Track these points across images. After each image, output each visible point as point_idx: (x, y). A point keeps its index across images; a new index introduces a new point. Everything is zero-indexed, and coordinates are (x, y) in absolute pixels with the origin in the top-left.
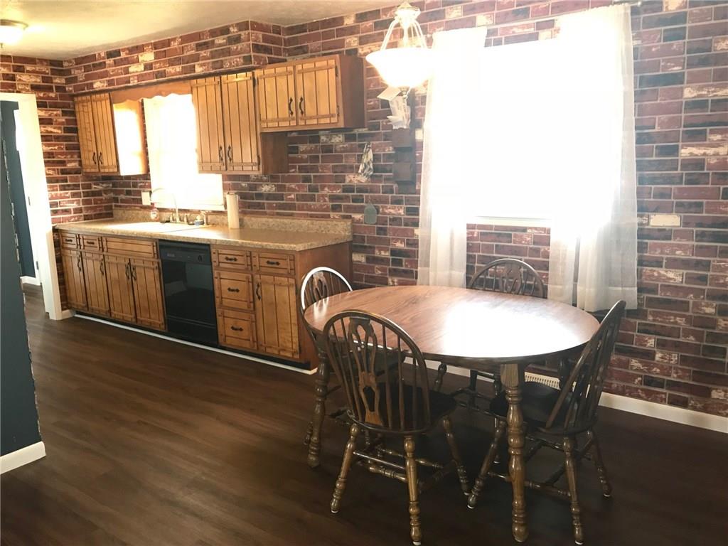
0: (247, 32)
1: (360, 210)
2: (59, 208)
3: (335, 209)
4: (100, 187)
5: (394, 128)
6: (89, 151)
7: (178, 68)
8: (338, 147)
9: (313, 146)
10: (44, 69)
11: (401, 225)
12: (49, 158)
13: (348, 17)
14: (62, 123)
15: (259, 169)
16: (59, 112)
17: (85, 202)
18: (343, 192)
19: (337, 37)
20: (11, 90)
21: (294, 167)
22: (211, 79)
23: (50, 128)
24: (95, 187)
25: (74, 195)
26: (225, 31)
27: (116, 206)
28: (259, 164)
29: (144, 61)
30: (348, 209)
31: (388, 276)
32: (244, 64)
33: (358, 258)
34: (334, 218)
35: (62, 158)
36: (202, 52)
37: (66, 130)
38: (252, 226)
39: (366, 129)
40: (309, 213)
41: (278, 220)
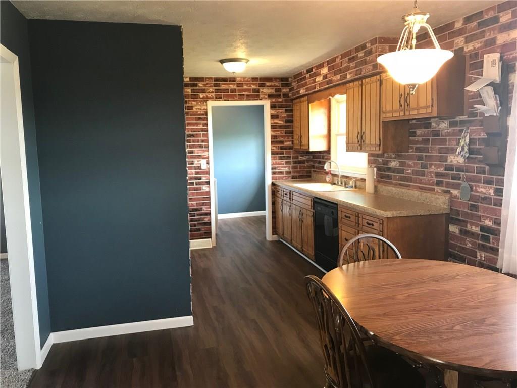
0: (375, 46)
1: (457, 187)
2: (277, 171)
3: (439, 184)
4: (304, 158)
5: (486, 115)
6: (297, 135)
7: (338, 77)
8: (443, 132)
9: (426, 130)
10: (277, 84)
11: (490, 204)
12: (274, 139)
13: (458, 21)
14: (284, 117)
15: (379, 149)
16: (283, 110)
17: (294, 167)
18: (445, 170)
19: (449, 39)
20: (256, 98)
21: (412, 148)
22: (356, 83)
23: (276, 121)
24: (300, 158)
25: (287, 163)
26: (363, 47)
27: (313, 171)
28: (380, 145)
29: (323, 73)
30: (448, 185)
31: (477, 250)
32: (373, 70)
33: (453, 229)
34: (437, 192)
35: (282, 139)
36: (351, 64)
37: (287, 121)
38: (382, 192)
39: (466, 116)
40: (420, 185)
41: (398, 189)
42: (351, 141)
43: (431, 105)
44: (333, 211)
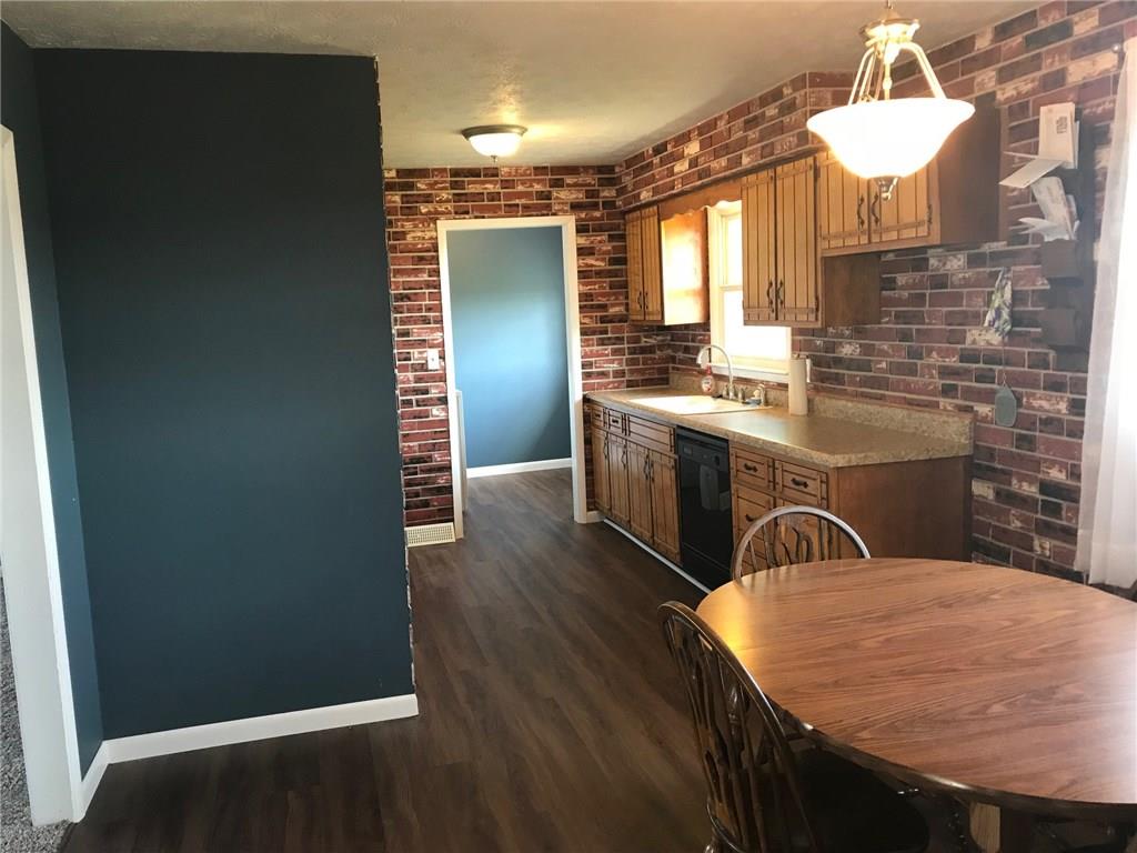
0: (802, 92)
1: (988, 397)
2: (594, 370)
3: (948, 391)
4: (652, 341)
5: (1046, 239)
6: (636, 290)
7: (723, 162)
8: (954, 278)
9: (918, 275)
10: (589, 180)
11: (1060, 434)
12: (586, 301)
13: (982, 35)
14: (608, 252)
15: (817, 319)
16: (605, 237)
17: (630, 362)
18: (961, 361)
19: (963, 75)
20: (545, 212)
21: (888, 314)
22: (763, 174)
23: (590, 261)
24: (645, 341)
25: (615, 352)
26: (777, 94)
27: (673, 368)
28: (817, 309)
29: (688, 155)
30: (969, 394)
31: (1033, 534)
32: (798, 146)
33: (982, 489)
34: (945, 410)
35: (603, 301)
36: (750, 133)
37: (613, 261)
38: (825, 412)
39: (1005, 243)
40: (908, 396)
41: (860, 405)
42: (754, 302)
43: (926, 218)
44: (720, 455)
